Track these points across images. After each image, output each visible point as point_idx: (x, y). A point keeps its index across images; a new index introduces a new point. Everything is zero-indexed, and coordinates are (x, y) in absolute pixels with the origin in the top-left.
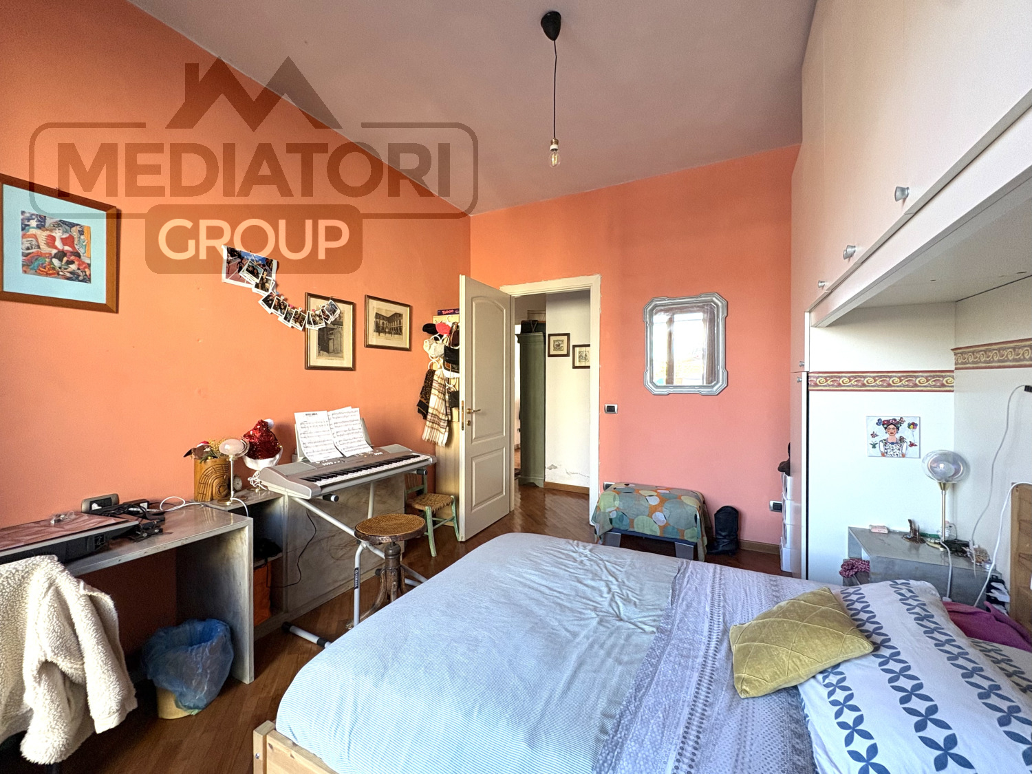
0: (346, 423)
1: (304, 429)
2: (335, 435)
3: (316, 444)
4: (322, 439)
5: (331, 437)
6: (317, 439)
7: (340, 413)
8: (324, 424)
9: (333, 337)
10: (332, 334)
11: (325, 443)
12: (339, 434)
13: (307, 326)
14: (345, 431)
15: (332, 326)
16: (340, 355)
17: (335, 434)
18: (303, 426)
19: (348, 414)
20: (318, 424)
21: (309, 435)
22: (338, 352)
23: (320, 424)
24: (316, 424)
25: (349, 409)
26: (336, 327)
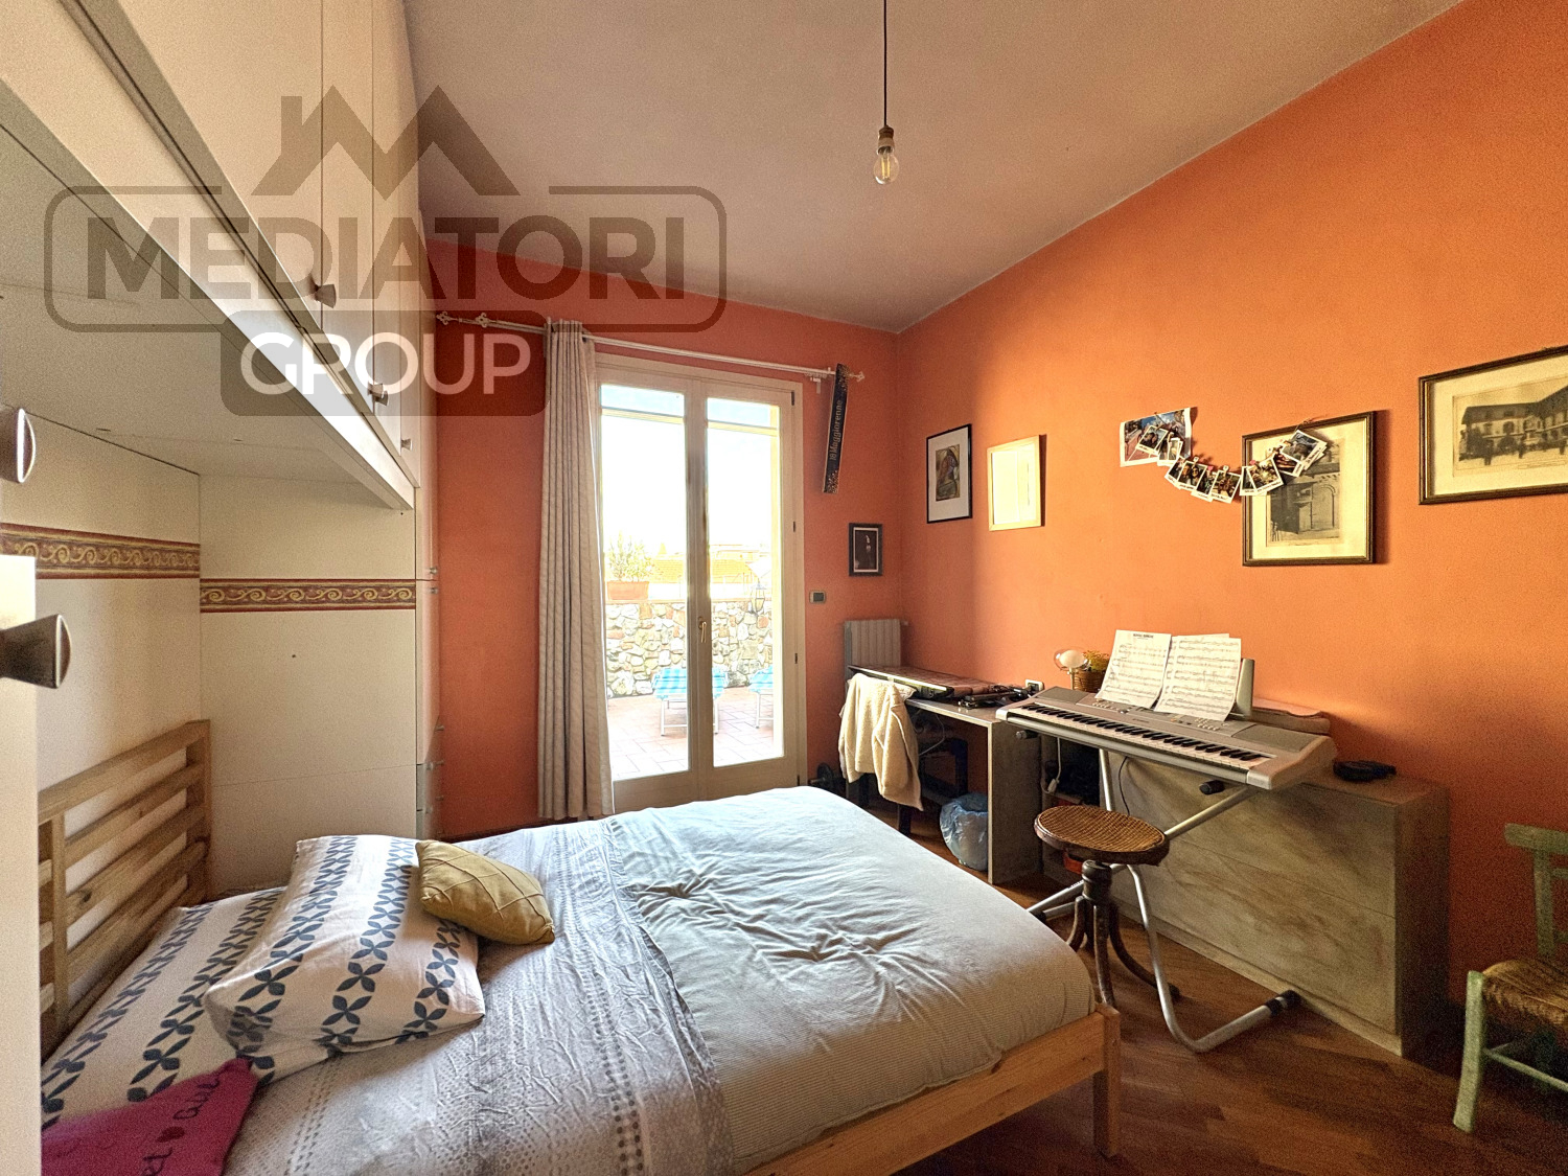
0: (1204, 662)
1: (1123, 655)
2: (1172, 675)
3: (1130, 679)
4: (1145, 674)
5: (1160, 676)
6: (1137, 673)
7: (1197, 642)
8: (1157, 653)
9: (1309, 499)
10: (1307, 494)
11: (1147, 682)
12: (1178, 675)
13: (1243, 493)
14: (1195, 674)
15: (1308, 479)
16: (1332, 532)
17: (1173, 673)
18: (1122, 649)
19: (1215, 647)
20: (1148, 652)
21: (1128, 664)
22: (1327, 527)
23: (1152, 653)
24: (1144, 652)
25: (1224, 638)
26: (1317, 477)
